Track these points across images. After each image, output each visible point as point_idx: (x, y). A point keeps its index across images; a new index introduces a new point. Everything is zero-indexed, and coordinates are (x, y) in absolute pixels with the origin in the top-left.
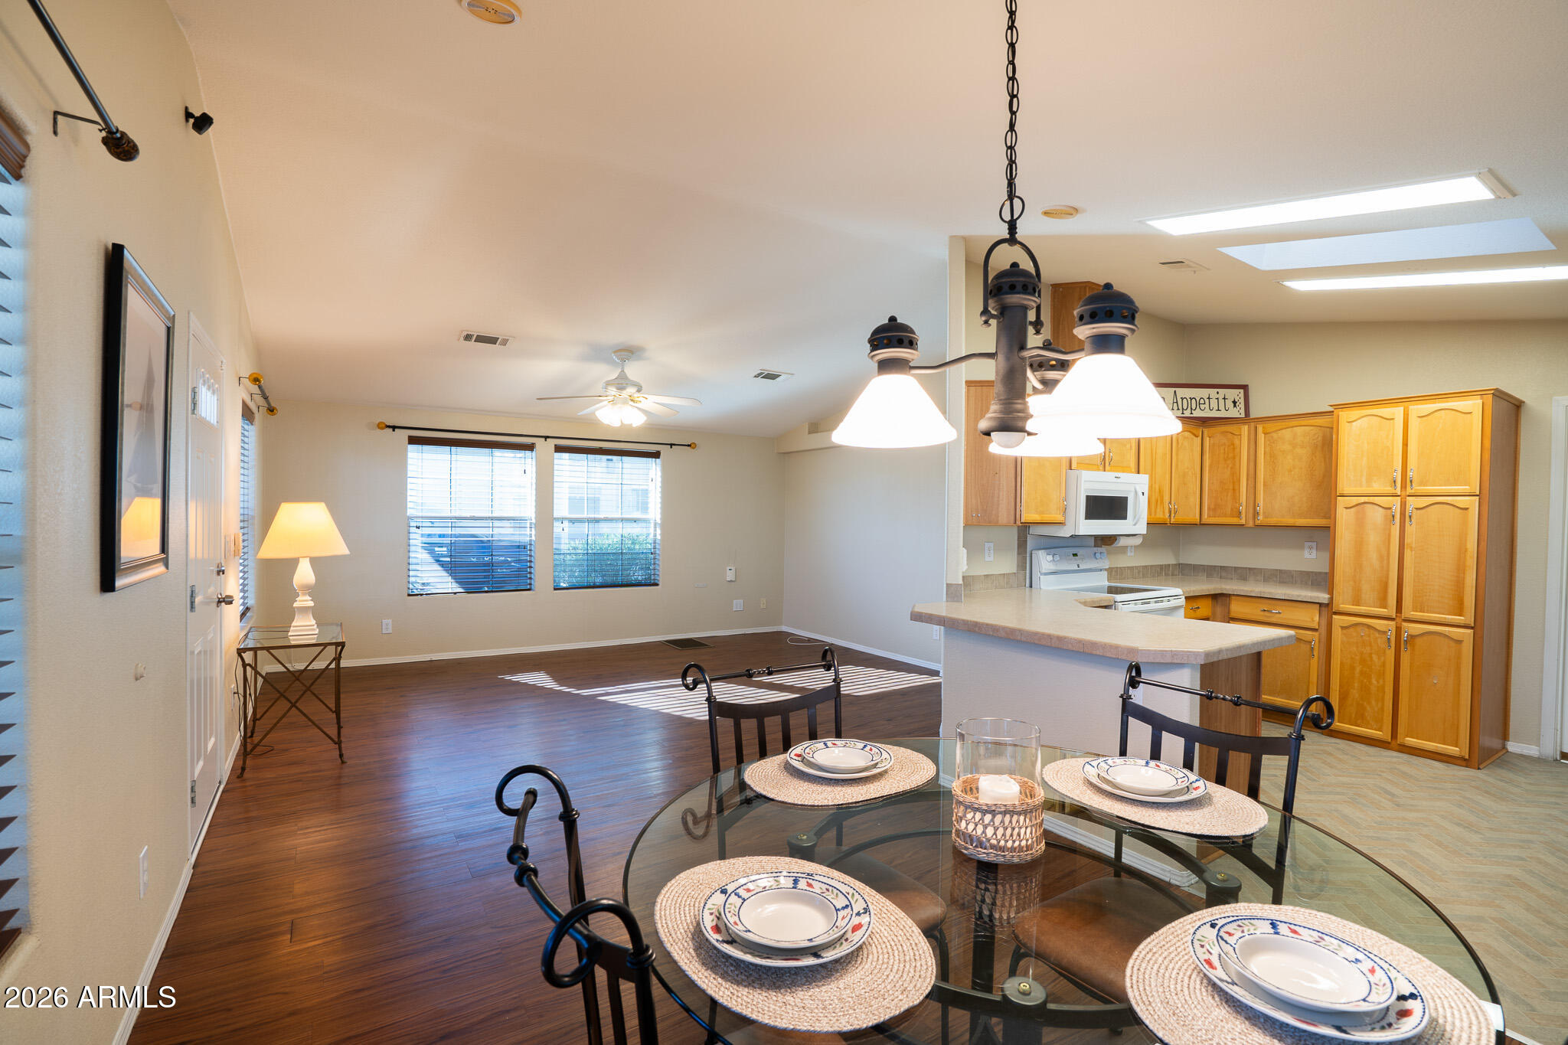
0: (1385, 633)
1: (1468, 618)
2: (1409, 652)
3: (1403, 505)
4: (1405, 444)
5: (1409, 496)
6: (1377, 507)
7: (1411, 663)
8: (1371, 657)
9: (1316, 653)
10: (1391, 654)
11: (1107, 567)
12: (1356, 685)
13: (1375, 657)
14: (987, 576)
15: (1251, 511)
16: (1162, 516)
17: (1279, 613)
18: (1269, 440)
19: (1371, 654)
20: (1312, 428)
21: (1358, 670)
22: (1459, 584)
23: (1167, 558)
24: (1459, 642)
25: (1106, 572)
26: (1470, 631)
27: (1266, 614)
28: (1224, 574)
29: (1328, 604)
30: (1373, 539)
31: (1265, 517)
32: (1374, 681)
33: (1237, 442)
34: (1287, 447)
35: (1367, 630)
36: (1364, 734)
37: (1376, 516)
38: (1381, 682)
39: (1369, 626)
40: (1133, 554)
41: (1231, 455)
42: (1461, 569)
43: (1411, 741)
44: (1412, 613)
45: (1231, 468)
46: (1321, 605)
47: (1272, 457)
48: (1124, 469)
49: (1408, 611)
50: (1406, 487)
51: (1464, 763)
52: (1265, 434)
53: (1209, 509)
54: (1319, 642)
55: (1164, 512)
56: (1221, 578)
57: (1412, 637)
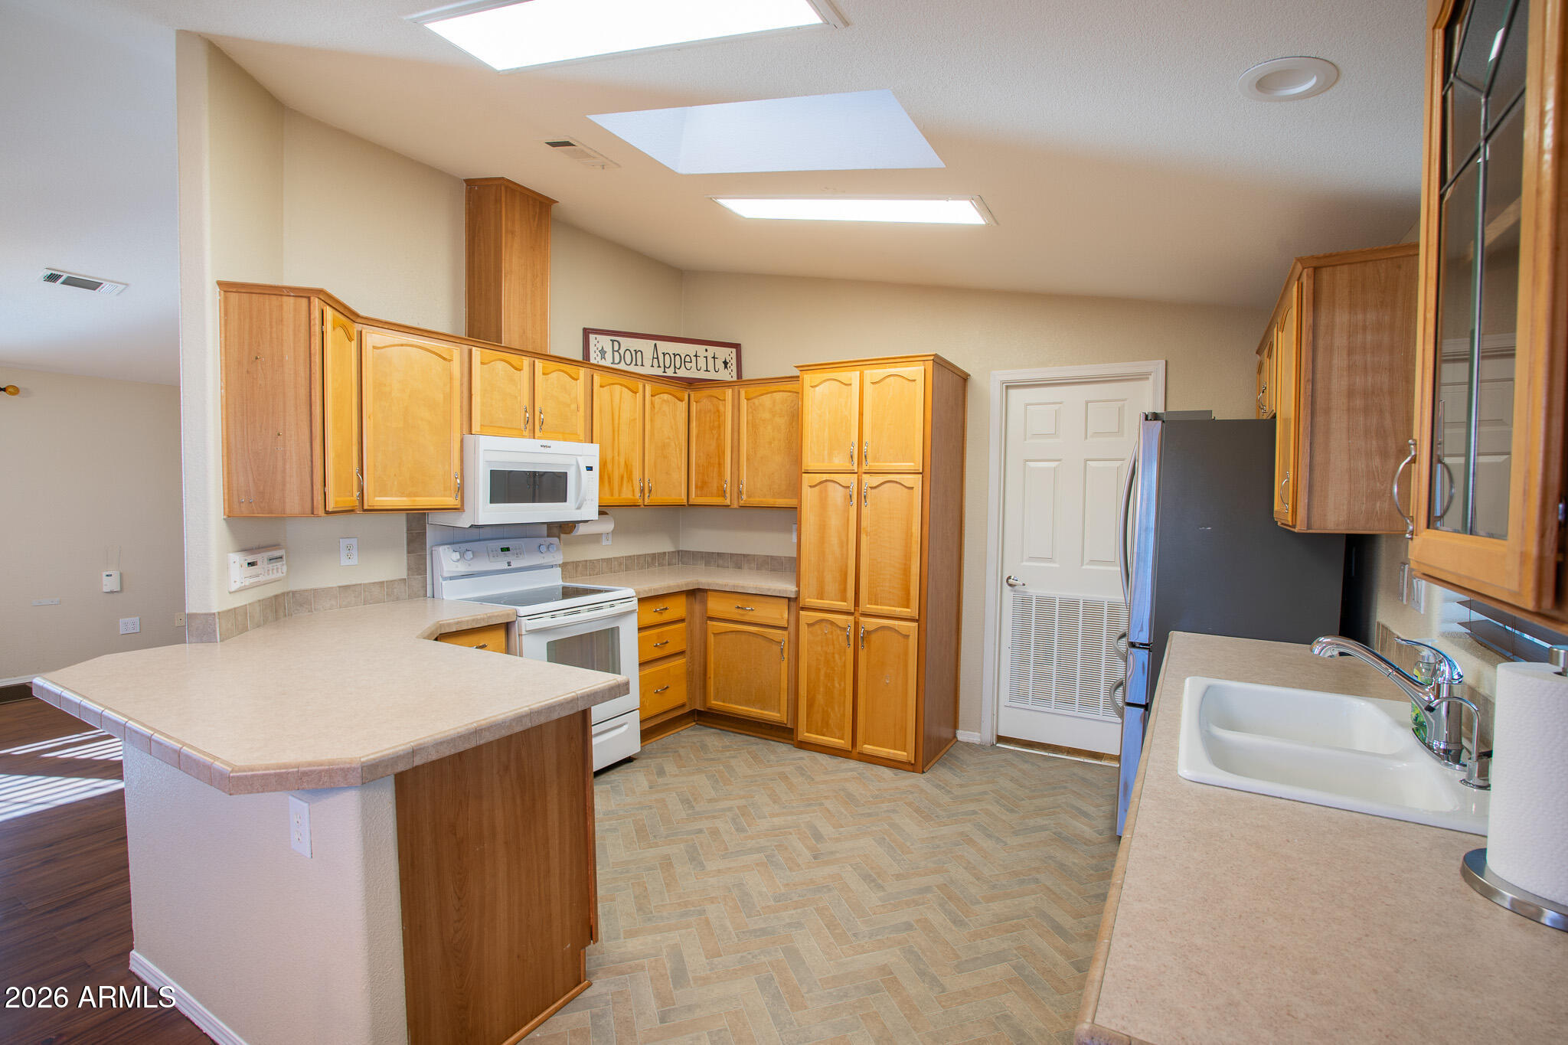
0: (845, 629)
1: (912, 611)
2: (865, 650)
3: (859, 482)
4: (861, 414)
5: (865, 473)
6: (837, 486)
7: (867, 663)
8: (834, 657)
9: (785, 655)
10: (850, 651)
11: (561, 562)
12: (821, 689)
13: (837, 656)
14: (345, 588)
15: (736, 489)
16: (630, 496)
17: (752, 610)
18: (751, 407)
19: (833, 654)
20: (789, 394)
21: (822, 672)
22: (906, 571)
23: (662, 545)
24: (907, 637)
25: (560, 569)
26: (915, 624)
27: (740, 611)
28: (721, 562)
29: (796, 598)
30: (834, 522)
31: (749, 496)
32: (837, 685)
33: (721, 408)
34: (767, 415)
35: (829, 626)
36: (831, 745)
37: (836, 495)
38: (843, 685)
39: (832, 623)
40: (610, 543)
41: (716, 424)
42: (907, 557)
43: (868, 748)
44: (868, 606)
45: (717, 439)
46: (789, 599)
47: (754, 426)
48: (567, 435)
49: (866, 606)
50: (862, 464)
51: (910, 768)
52: (748, 400)
53: (696, 487)
54: (789, 641)
55: (633, 491)
56: (718, 566)
57: (869, 633)
